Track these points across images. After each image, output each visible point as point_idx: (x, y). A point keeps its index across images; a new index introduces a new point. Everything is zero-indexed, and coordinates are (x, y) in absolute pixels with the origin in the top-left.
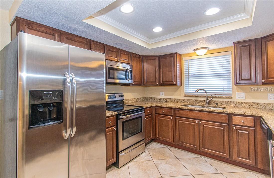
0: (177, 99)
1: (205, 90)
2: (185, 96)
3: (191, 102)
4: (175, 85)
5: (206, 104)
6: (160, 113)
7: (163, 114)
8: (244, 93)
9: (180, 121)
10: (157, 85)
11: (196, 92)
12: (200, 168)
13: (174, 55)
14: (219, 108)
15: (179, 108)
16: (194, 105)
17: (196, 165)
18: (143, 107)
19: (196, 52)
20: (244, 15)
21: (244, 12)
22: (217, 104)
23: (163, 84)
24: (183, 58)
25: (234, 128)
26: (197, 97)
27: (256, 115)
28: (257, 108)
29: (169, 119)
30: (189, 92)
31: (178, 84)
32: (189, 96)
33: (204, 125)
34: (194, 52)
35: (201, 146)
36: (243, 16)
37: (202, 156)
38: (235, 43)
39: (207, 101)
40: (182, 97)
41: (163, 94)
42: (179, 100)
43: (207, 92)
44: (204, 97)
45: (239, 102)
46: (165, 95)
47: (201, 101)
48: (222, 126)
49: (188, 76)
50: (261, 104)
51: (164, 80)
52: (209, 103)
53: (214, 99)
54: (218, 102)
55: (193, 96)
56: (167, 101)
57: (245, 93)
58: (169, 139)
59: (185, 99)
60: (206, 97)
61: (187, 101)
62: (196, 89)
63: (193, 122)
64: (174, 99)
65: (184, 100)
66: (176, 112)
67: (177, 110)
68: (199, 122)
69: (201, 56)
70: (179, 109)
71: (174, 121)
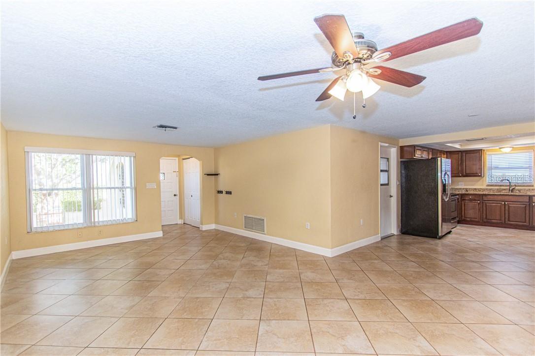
0: (479, 189)
2: (488, 186)
3: (494, 190)
4: (479, 176)
5: (509, 191)
6: (467, 199)
7: (470, 200)
9: (488, 203)
10: (460, 176)
13: (479, 152)
19: (502, 150)
22: (520, 191)
23: (467, 175)
25: (534, 205)
26: (501, 186)
29: (476, 203)
31: (483, 176)
32: (492, 186)
33: (510, 205)
34: (499, 149)
35: (506, 220)
39: (511, 189)
40: (484, 187)
42: (481, 190)
44: (507, 186)
46: (464, 185)
47: (504, 189)
48: (524, 204)
49: (491, 168)
51: (468, 172)
52: (512, 191)
53: (516, 188)
54: (522, 189)
55: (496, 186)
56: (468, 190)
59: (488, 188)
60: (510, 186)
61: (490, 189)
63: (499, 203)
64: (475, 189)
65: (486, 189)
66: (484, 197)
68: (505, 203)
70: (486, 195)
71: (481, 204)
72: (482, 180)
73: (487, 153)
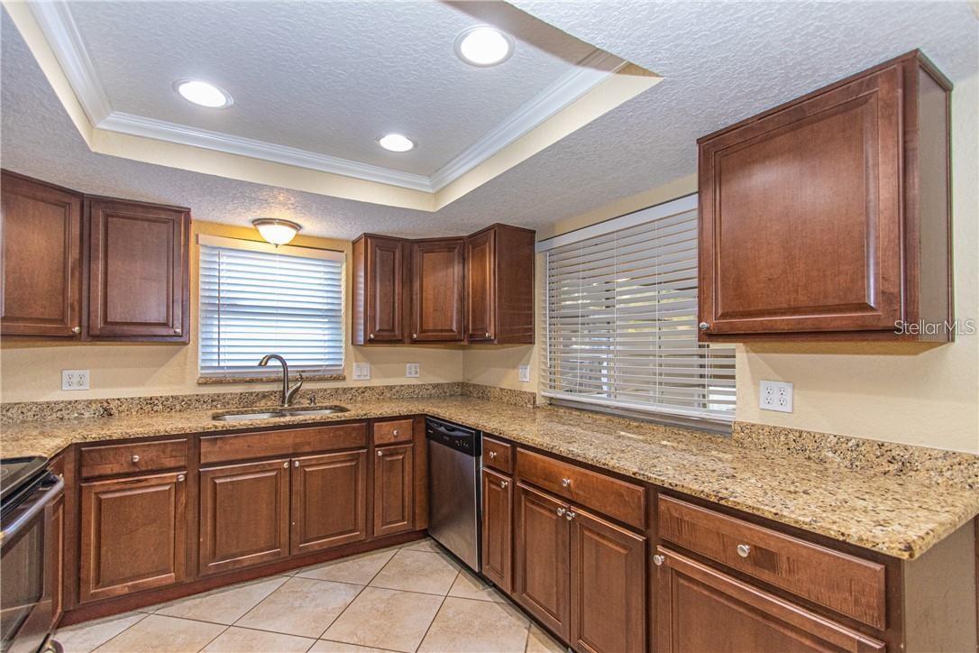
0: (167, 399)
1: (284, 357)
2: (202, 383)
3: (228, 403)
5: (283, 402)
6: (119, 471)
7: (135, 472)
8: (368, 365)
9: (219, 478)
10: (72, 338)
11: (260, 365)
12: (317, 606)
14: (321, 408)
15: (220, 429)
16: (242, 413)
17: (301, 606)
18: (41, 458)
19: (262, 229)
20: (427, 182)
21: (429, 176)
22: (312, 400)
23: (110, 334)
24: (197, 236)
25: (380, 453)
26: (251, 381)
27: (418, 412)
28: (390, 398)
29: (167, 488)
30: (219, 367)
32: (219, 382)
33: (307, 470)
34: (252, 226)
35: (296, 538)
36: (424, 183)
37: (291, 573)
38: (367, 236)
39: (287, 395)
40: (188, 389)
41: (87, 380)
42: (176, 402)
43: (289, 363)
44: (276, 381)
45: (359, 388)
46: (93, 385)
47: (264, 396)
48: (353, 458)
49: (218, 309)
50: (397, 388)
51: (115, 316)
52: (292, 398)
53: (307, 386)
54: (317, 392)
55: (235, 382)
56: (114, 411)
57: (371, 363)
58: (166, 571)
59: (203, 396)
60: (285, 380)
61: (214, 399)
62: (261, 357)
64: (150, 401)
65: (199, 399)
66: (205, 447)
67: (208, 440)
68: (292, 463)
69: (277, 246)
71: (191, 482)
72: (178, 358)
73: (203, 239)
